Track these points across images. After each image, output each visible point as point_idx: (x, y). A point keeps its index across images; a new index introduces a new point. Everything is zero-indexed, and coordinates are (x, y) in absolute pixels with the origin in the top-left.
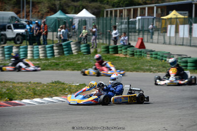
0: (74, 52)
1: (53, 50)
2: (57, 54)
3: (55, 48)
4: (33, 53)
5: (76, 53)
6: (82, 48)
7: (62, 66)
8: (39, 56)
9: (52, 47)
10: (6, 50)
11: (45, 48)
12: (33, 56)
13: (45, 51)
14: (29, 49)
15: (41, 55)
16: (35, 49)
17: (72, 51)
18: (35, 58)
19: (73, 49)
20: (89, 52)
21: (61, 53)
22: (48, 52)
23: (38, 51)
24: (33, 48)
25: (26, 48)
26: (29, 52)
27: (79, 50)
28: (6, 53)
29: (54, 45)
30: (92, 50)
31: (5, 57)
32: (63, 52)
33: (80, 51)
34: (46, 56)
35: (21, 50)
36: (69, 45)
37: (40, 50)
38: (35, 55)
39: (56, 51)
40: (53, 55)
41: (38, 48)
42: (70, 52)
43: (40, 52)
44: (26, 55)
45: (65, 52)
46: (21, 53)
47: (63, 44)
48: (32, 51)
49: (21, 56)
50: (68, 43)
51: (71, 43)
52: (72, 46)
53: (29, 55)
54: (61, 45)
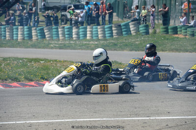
0: (132, 32)
1: (112, 31)
2: (116, 34)
3: (113, 28)
4: (92, 34)
5: (134, 34)
6: (141, 29)
7: (120, 47)
8: (98, 36)
9: (111, 28)
10: (66, 30)
11: (104, 28)
12: (92, 37)
13: (104, 31)
14: (88, 30)
15: (100, 36)
16: (94, 30)
17: (130, 31)
18: (94, 38)
19: (131, 29)
20: (147, 33)
21: (120, 33)
22: (106, 32)
23: (98, 31)
24: (92, 28)
25: (86, 28)
26: (88, 32)
27: (137, 31)
28: (66, 33)
29: (113, 25)
30: (151, 31)
31: (65, 37)
32: (122, 32)
33: (139, 31)
34: (104, 37)
35: (81, 30)
36: (127, 25)
37: (99, 30)
38: (94, 35)
39: (114, 32)
40: (112, 36)
41: (97, 28)
42: (128, 31)
43: (99, 33)
44: (85, 35)
45: (123, 33)
46: (81, 33)
47: (122, 24)
48: (91, 31)
49: (81, 36)
50: (127, 23)
51: (130, 23)
52: (131, 26)
53: (88, 35)
54: (120, 26)
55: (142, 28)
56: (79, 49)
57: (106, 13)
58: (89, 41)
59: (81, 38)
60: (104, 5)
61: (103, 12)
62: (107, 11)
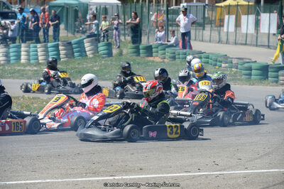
0: (88, 53)
1: (58, 51)
2: (65, 56)
3: (61, 48)
4: (28, 55)
5: (91, 56)
6: (100, 49)
8: (37, 59)
9: (57, 46)
11: (46, 47)
12: (29, 60)
13: (46, 51)
14: (23, 49)
15: (40, 58)
16: (32, 49)
17: (85, 52)
18: (32, 62)
19: (87, 49)
20: (110, 54)
21: (70, 55)
22: (50, 53)
23: (37, 51)
24: (29, 47)
25: (19, 47)
26: (23, 53)
27: (96, 51)
29: (60, 43)
30: (115, 51)
32: (73, 53)
33: (98, 52)
35: (11, 50)
36: (80, 43)
37: (39, 50)
38: (31, 58)
39: (62, 52)
40: (59, 58)
41: (36, 47)
42: (83, 52)
43: (39, 54)
44: (18, 57)
45: (75, 54)
46: (11, 54)
47: (73, 41)
48: (28, 52)
49: (12, 58)
50: (80, 41)
51: (85, 40)
52: (86, 45)
53: (23, 57)
54: (70, 44)
55: (102, 48)
56: (10, 78)
57: (49, 25)
58: (24, 65)
59: (12, 62)
60: (47, 13)
61: (44, 23)
62: (50, 22)
